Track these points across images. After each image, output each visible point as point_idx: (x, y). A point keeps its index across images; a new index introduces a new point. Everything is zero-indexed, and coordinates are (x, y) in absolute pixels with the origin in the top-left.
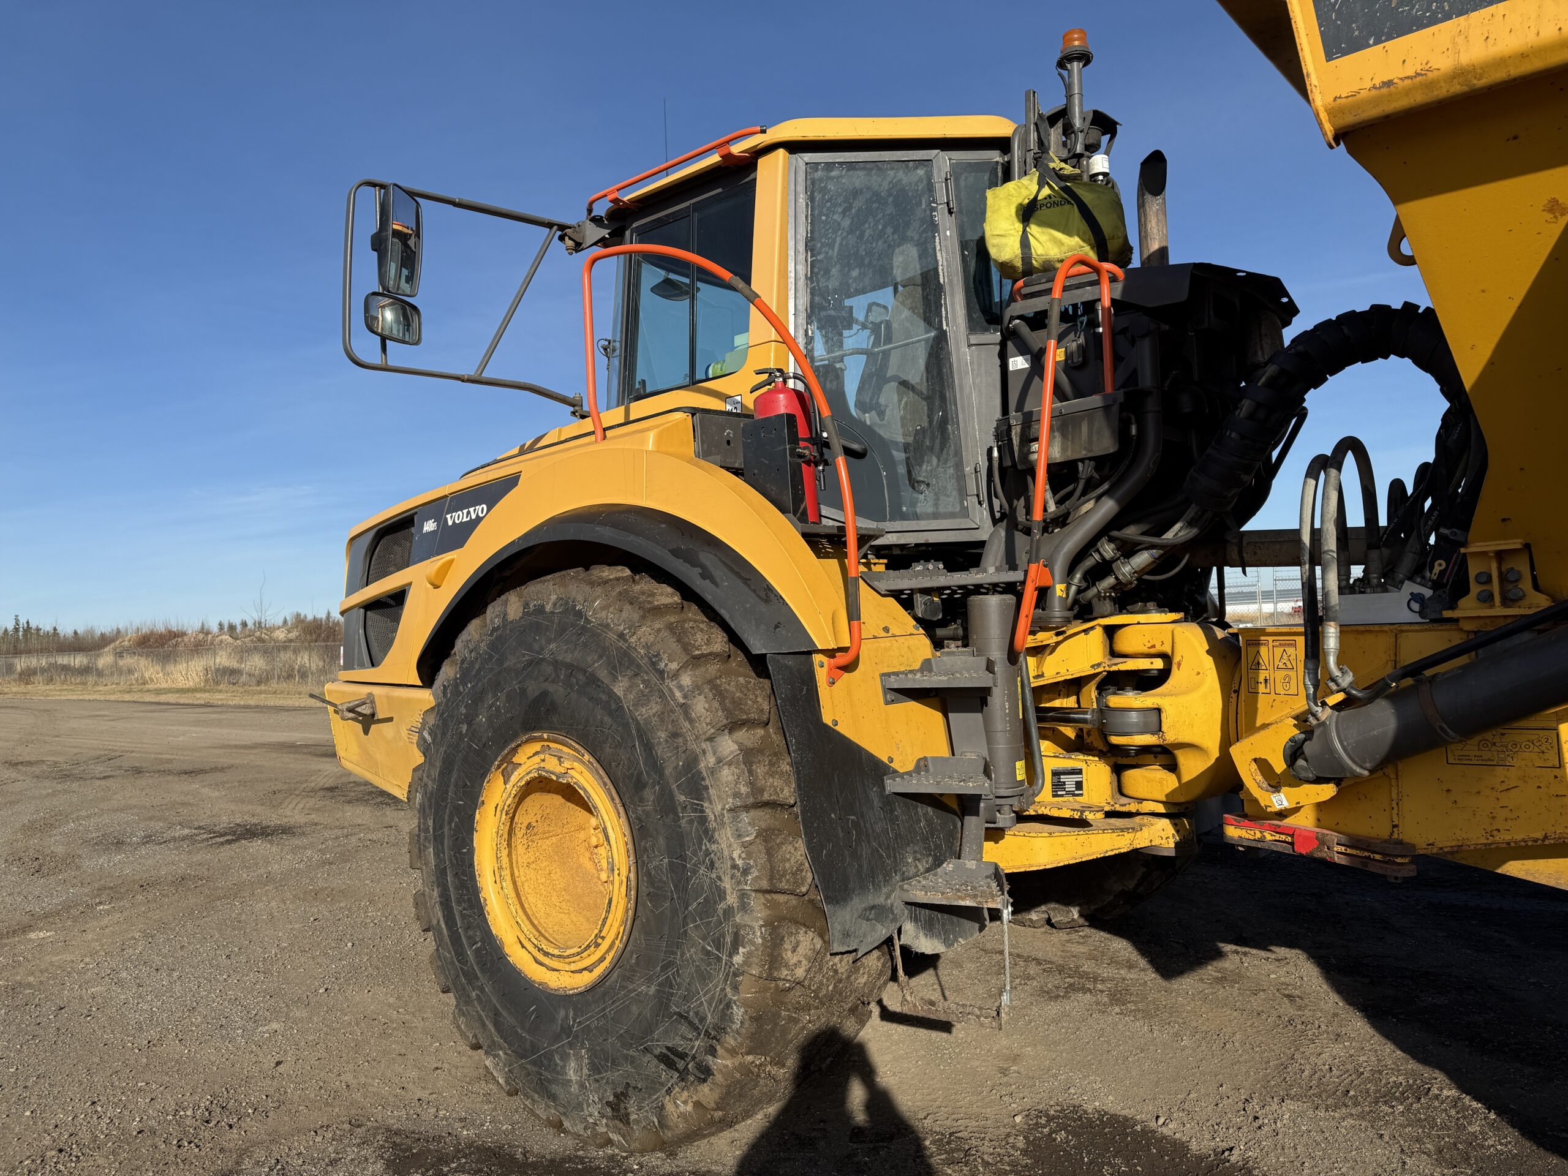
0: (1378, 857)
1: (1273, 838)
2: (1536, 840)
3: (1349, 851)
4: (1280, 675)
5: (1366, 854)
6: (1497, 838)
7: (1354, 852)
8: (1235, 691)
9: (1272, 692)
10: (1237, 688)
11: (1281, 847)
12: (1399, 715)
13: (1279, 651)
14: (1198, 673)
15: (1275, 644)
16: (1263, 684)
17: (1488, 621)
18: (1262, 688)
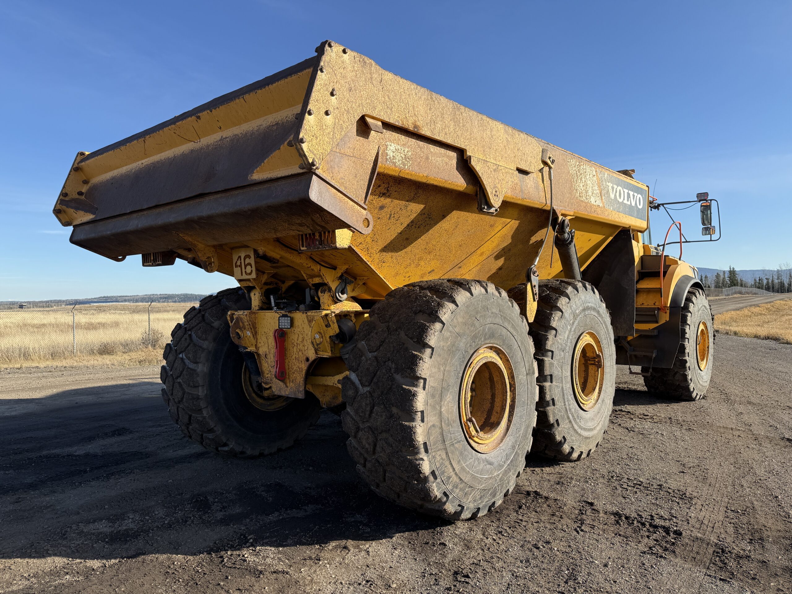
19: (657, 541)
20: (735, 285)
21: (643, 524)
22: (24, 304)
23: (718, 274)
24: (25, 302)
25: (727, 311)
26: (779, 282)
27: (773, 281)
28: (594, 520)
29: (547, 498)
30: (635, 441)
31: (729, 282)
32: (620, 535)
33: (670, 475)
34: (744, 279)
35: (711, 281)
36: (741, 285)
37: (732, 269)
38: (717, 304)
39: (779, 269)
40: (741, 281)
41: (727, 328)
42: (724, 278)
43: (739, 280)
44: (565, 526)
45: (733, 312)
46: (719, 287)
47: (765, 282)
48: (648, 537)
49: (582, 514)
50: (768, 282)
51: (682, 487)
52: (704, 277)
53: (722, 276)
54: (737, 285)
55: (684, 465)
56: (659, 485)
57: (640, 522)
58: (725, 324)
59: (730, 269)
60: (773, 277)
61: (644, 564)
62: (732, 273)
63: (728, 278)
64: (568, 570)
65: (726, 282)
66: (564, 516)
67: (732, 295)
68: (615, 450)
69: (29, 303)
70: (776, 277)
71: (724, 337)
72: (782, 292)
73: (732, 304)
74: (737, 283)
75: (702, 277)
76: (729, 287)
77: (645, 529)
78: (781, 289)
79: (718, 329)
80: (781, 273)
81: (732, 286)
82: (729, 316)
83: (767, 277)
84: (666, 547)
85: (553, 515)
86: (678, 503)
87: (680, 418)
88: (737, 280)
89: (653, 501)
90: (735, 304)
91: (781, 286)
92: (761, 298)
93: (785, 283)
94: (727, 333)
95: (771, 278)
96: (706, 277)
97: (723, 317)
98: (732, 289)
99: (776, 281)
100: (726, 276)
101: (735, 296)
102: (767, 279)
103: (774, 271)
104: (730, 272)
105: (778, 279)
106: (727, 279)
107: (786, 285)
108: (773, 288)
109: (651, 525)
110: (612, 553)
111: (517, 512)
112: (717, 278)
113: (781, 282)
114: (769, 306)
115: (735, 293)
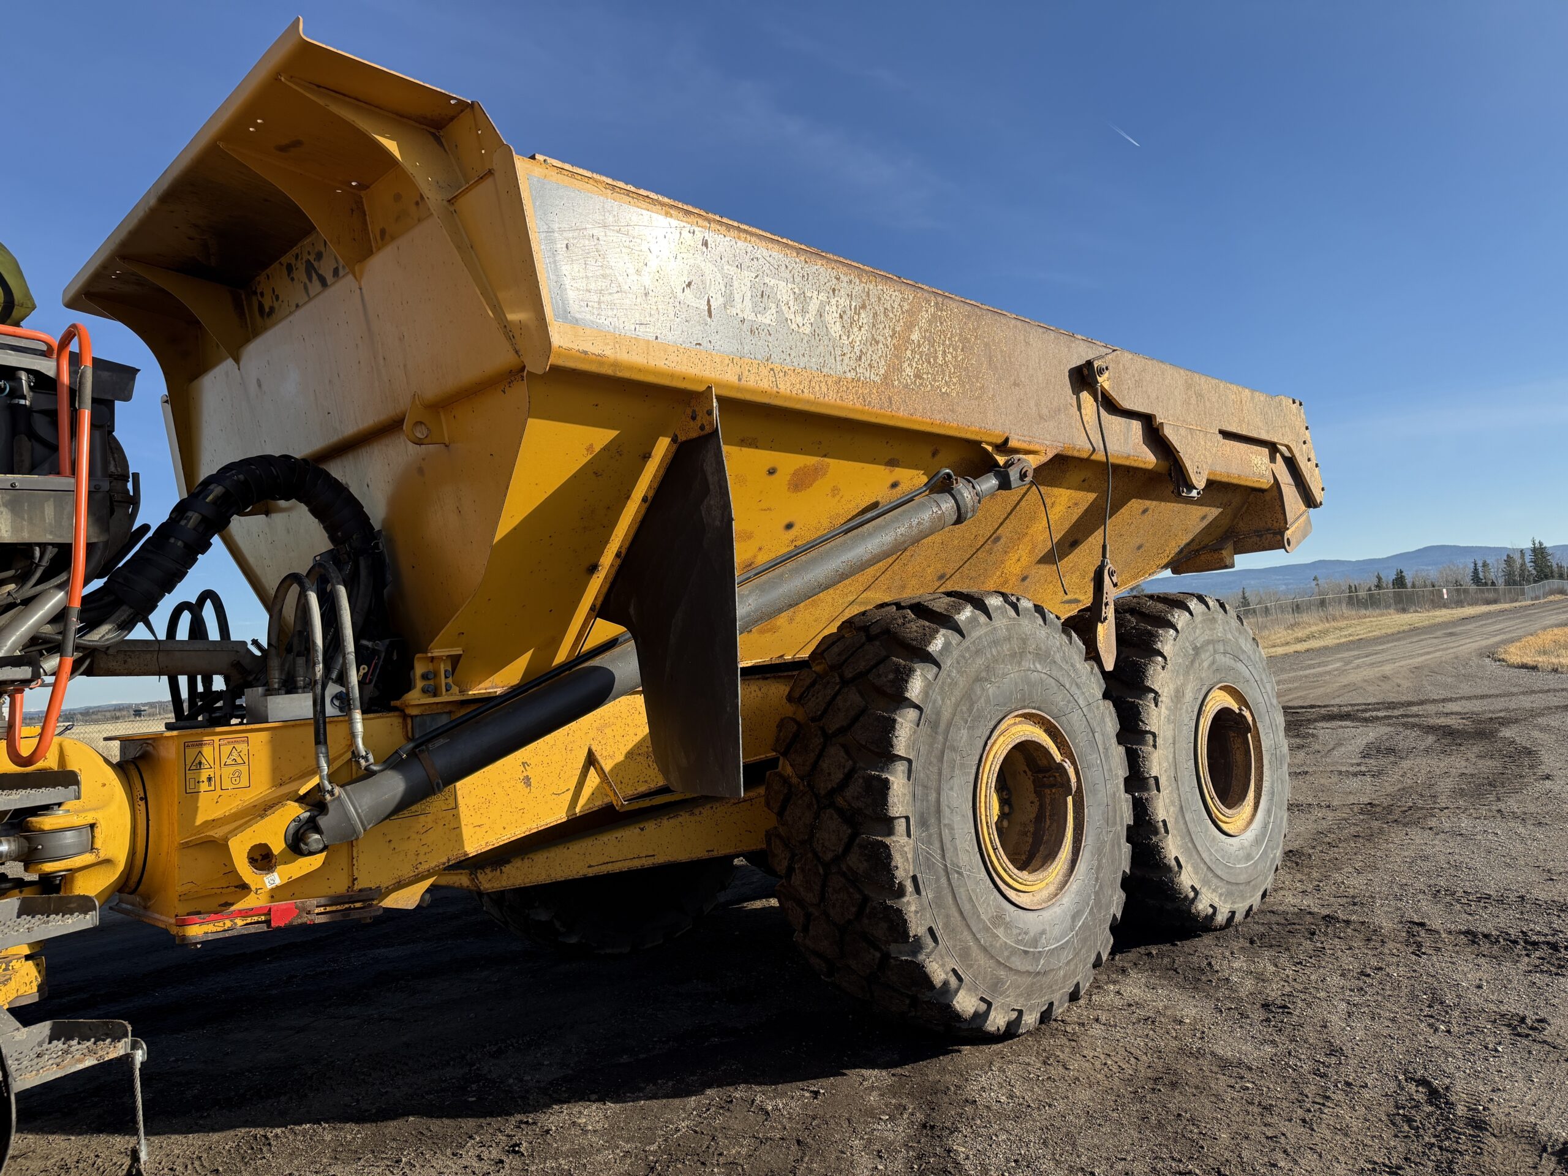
0: (358, 905)
1: (245, 922)
2: (444, 864)
3: (328, 909)
4: (227, 771)
5: (347, 906)
6: (420, 869)
7: (334, 908)
8: (141, 799)
9: (218, 787)
10: (142, 795)
11: (252, 929)
12: (407, 780)
13: (226, 749)
14: (104, 785)
15: (222, 742)
16: (206, 783)
17: (427, 707)
18: (204, 786)
19: (1543, 959)
20: (1546, 577)
21: (1515, 942)
22: (143, 708)
23: (1508, 556)
24: (144, 705)
25: (1545, 629)
28: (1436, 942)
29: (1348, 922)
30: (1452, 845)
31: (1534, 572)
32: (1484, 956)
33: (1531, 884)
34: (1565, 564)
35: (1496, 571)
36: (1561, 577)
37: (1537, 545)
38: (1519, 617)
40: (1560, 567)
41: (1554, 660)
42: (1523, 564)
43: (1555, 566)
44: (1395, 951)
45: (1556, 631)
46: (1515, 583)
48: (1527, 955)
49: (1414, 936)
51: (1556, 898)
52: (1480, 564)
53: (1519, 561)
54: (1553, 577)
55: (1549, 871)
56: (1519, 897)
57: (1507, 940)
58: (1545, 653)
59: (1534, 544)
61: (1534, 983)
62: (1539, 552)
63: (1532, 564)
64: (1425, 994)
65: (1529, 571)
66: (1386, 940)
67: (1544, 597)
68: (1426, 858)
69: (152, 705)
71: (1551, 677)
73: (1552, 615)
74: (1552, 573)
75: (1476, 564)
76: (1535, 582)
77: (1519, 947)
79: (1535, 664)
81: (1542, 579)
82: (1549, 637)
84: (1559, 964)
85: (1368, 940)
86: (1559, 916)
87: (1516, 810)
88: (1551, 566)
89: (1517, 916)
90: (1557, 613)
94: (1555, 670)
96: (1485, 565)
97: (1540, 641)
98: (1544, 586)
100: (1528, 558)
101: (1551, 598)
104: (1534, 550)
106: (1529, 566)
109: (1526, 942)
110: (1480, 974)
111: (1311, 940)
112: (1509, 566)
115: (1552, 593)
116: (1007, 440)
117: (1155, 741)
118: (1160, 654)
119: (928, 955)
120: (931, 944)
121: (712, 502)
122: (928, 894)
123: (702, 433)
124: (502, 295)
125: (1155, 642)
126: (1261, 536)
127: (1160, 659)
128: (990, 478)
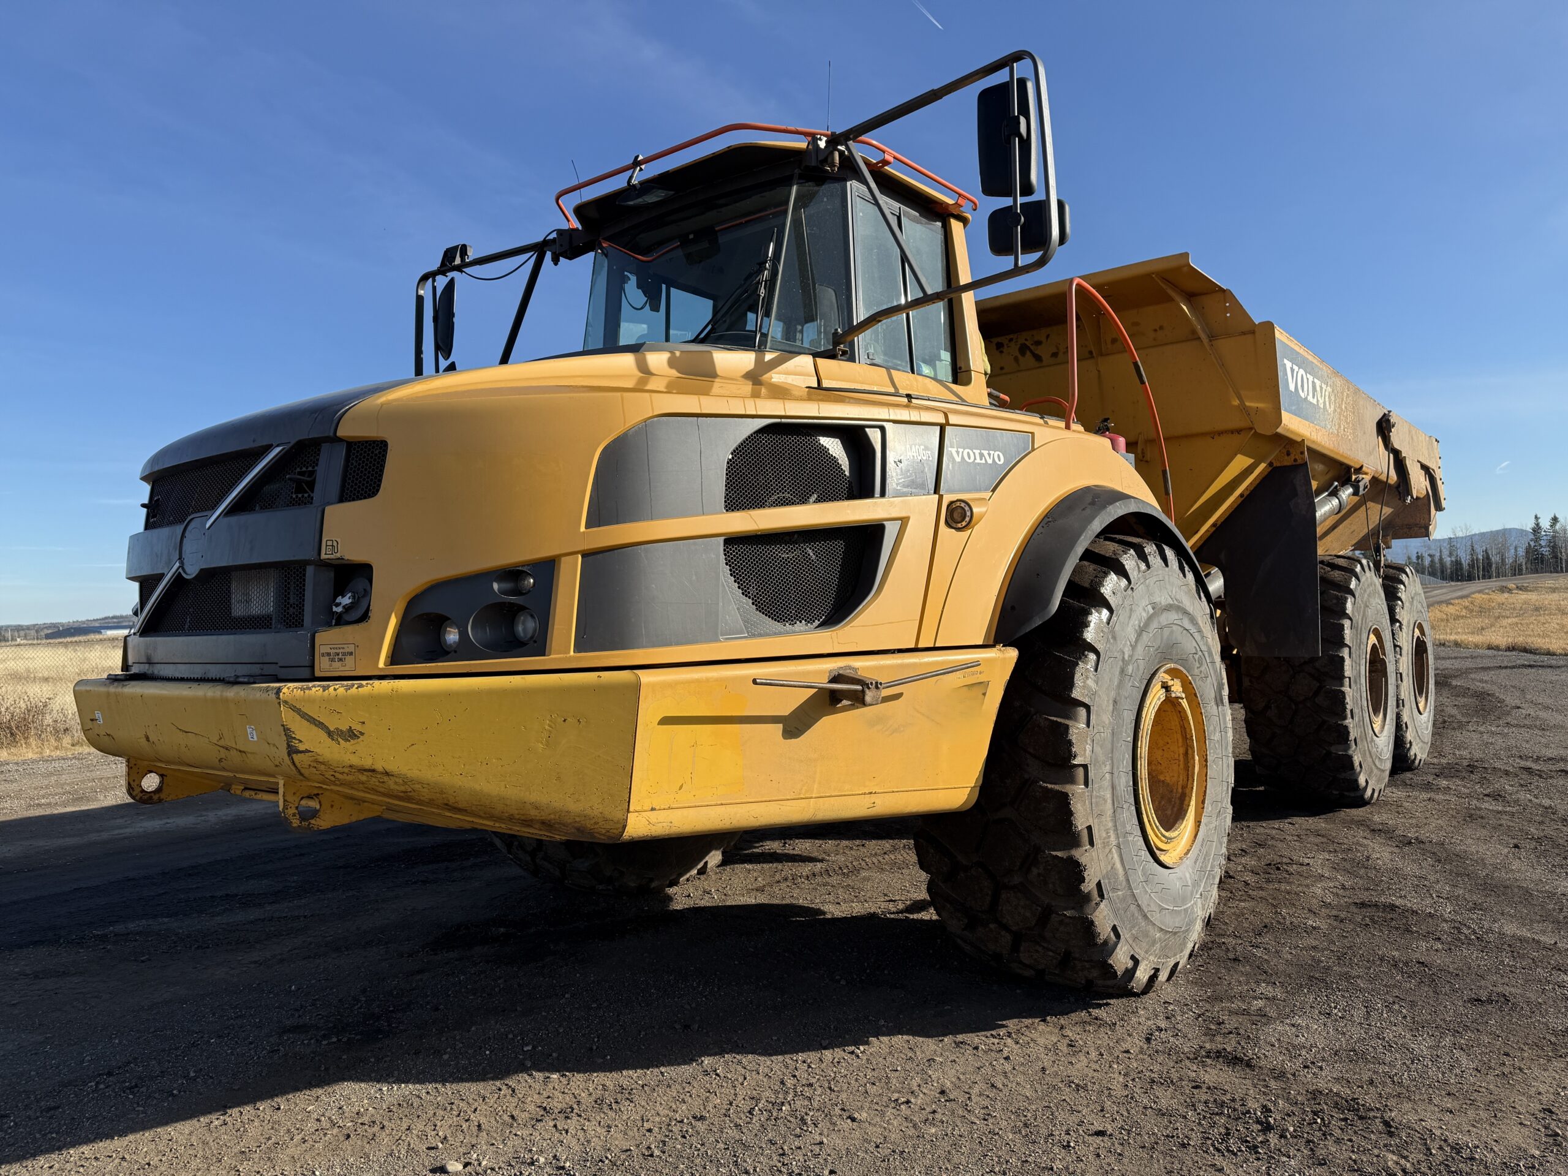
26: (1452, 561)
27: (1441, 559)
39: (1452, 536)
47: (1427, 561)
50: (1432, 561)
60: (1441, 552)
70: (1448, 553)
72: (1458, 580)
78: (1457, 575)
80: (1455, 543)
83: (1431, 552)
91: (1457, 569)
92: (1444, 591)
93: (1463, 562)
95: (1438, 554)
99: (1448, 560)
102: (1430, 555)
103: (1444, 540)
105: (1451, 555)
107: (1465, 566)
108: (1442, 572)
113: (1457, 560)
114: (1466, 602)
116: (1362, 467)
117: (1401, 652)
118: (1400, 599)
119: (1354, 751)
120: (1354, 747)
121: (1299, 501)
122: (1356, 718)
123: (1294, 463)
124: (1242, 393)
125: (1398, 593)
126: (1410, 528)
127: (1399, 602)
128: (1349, 489)
